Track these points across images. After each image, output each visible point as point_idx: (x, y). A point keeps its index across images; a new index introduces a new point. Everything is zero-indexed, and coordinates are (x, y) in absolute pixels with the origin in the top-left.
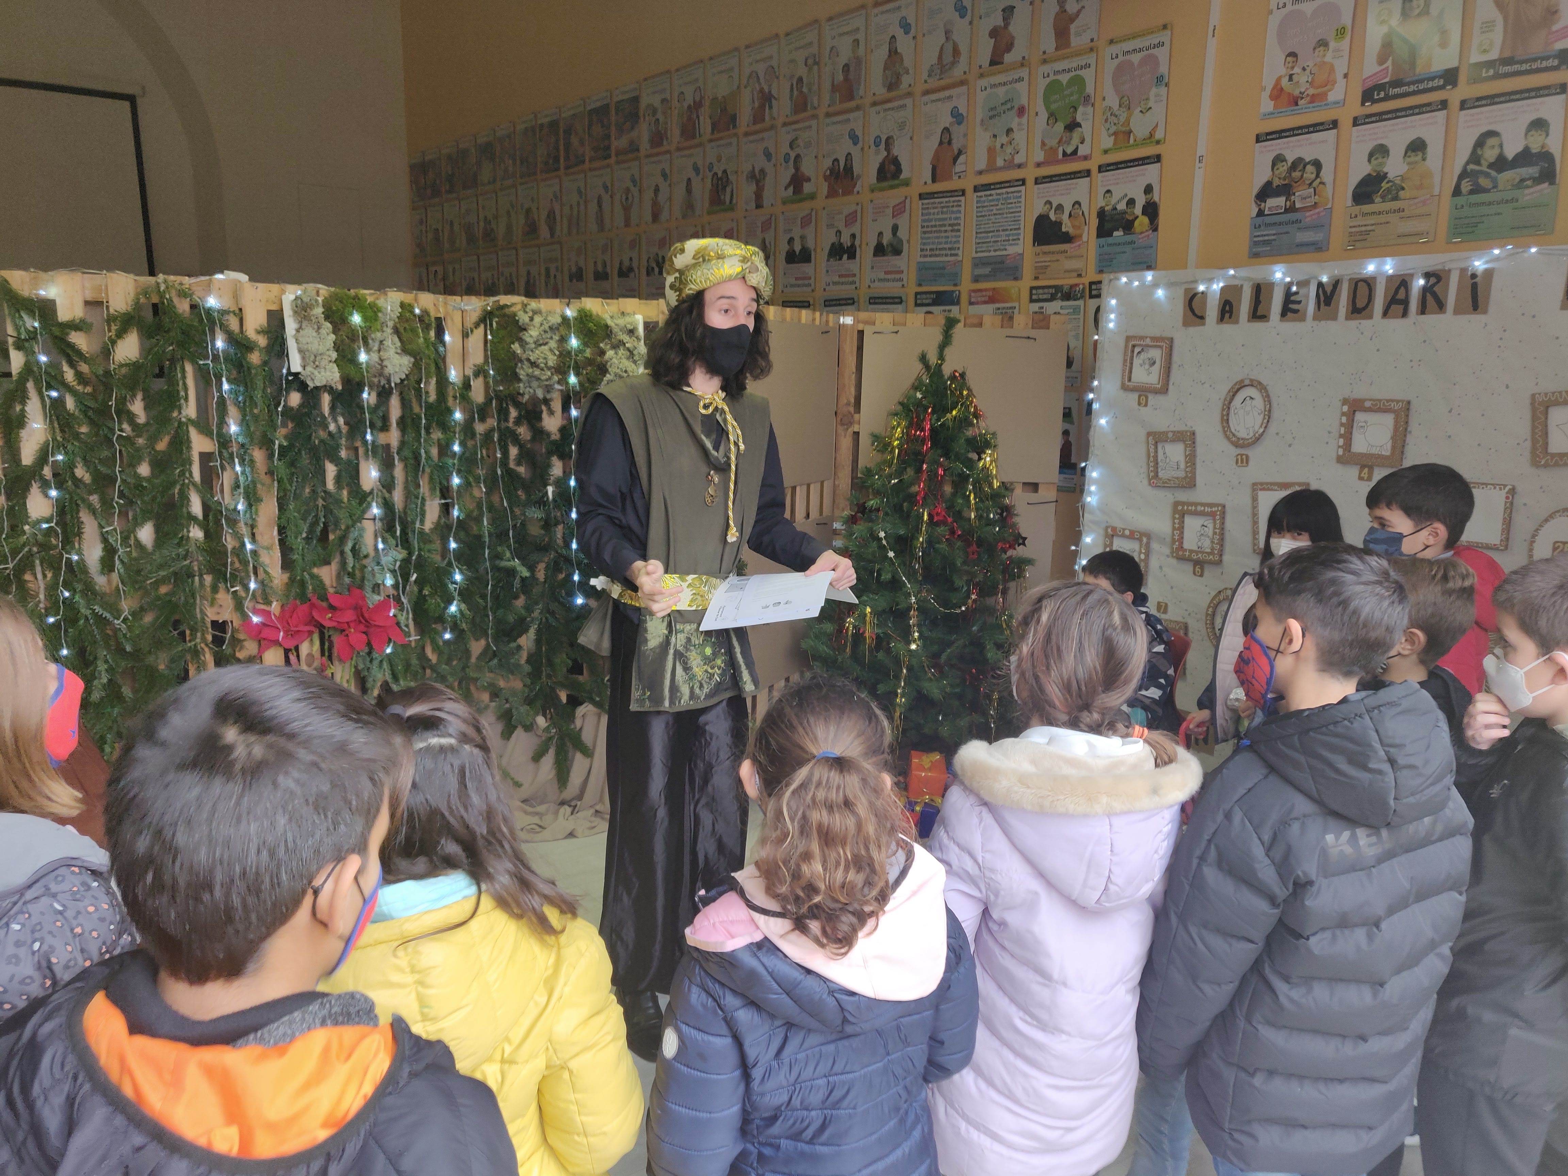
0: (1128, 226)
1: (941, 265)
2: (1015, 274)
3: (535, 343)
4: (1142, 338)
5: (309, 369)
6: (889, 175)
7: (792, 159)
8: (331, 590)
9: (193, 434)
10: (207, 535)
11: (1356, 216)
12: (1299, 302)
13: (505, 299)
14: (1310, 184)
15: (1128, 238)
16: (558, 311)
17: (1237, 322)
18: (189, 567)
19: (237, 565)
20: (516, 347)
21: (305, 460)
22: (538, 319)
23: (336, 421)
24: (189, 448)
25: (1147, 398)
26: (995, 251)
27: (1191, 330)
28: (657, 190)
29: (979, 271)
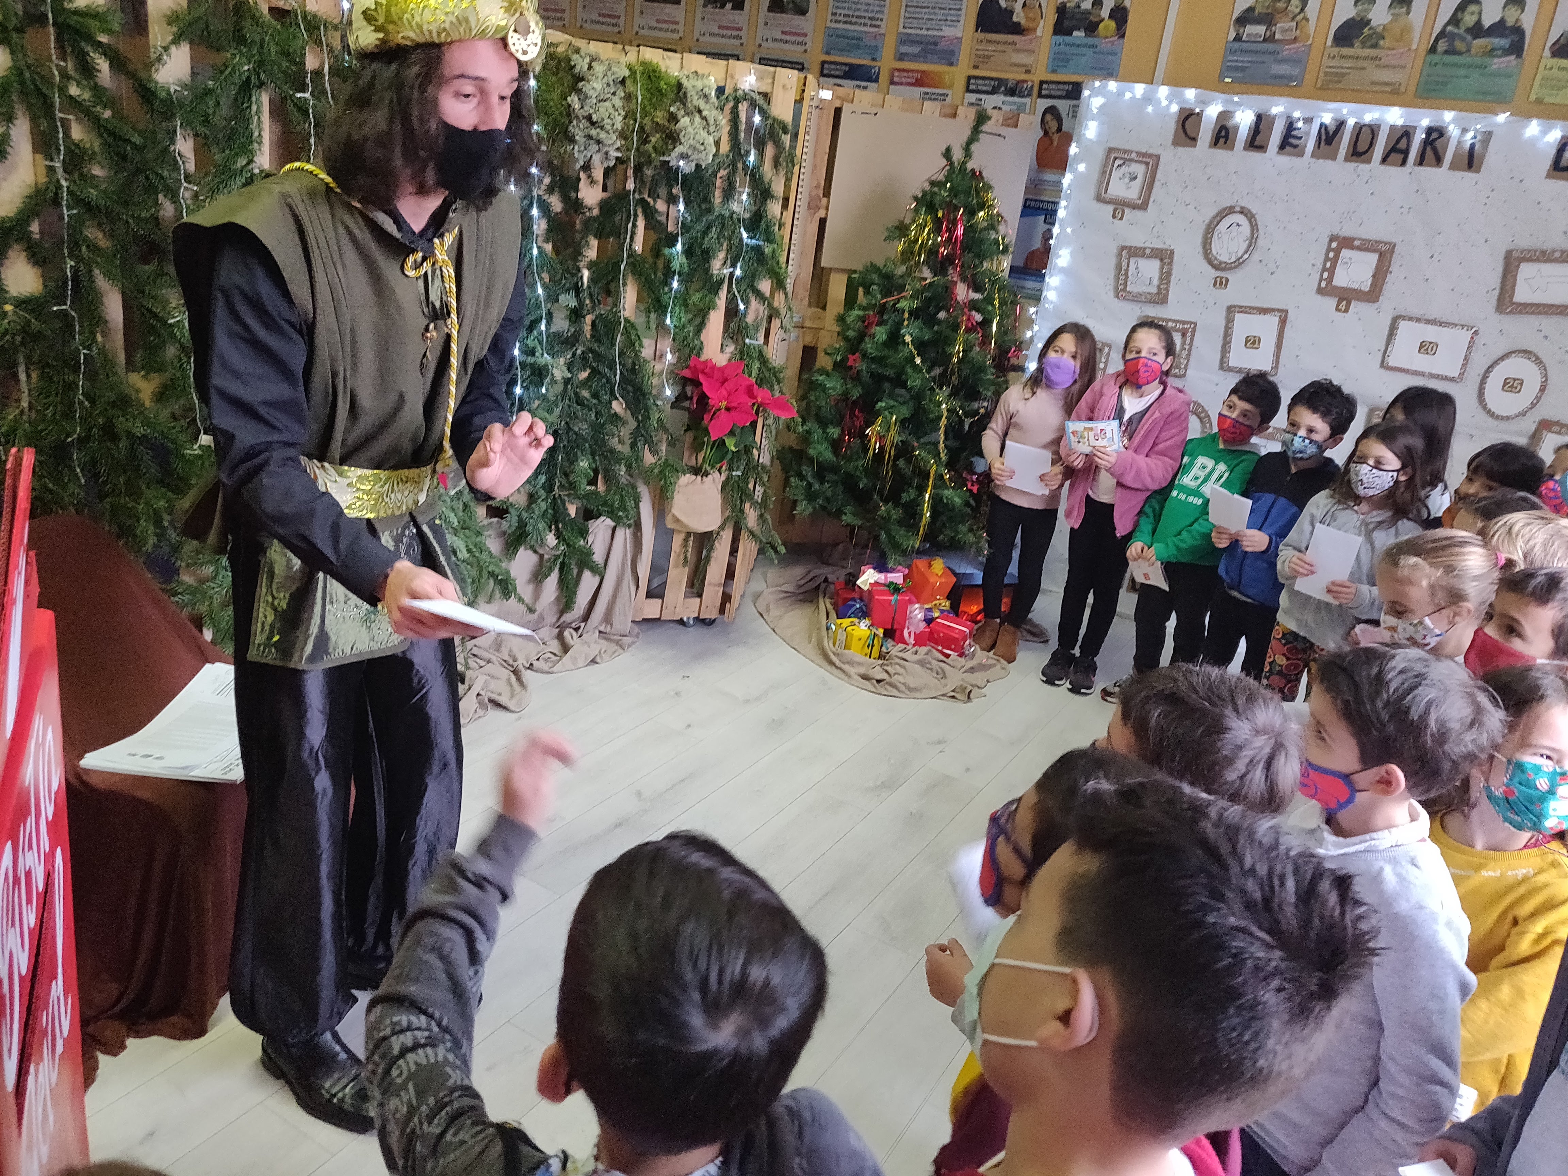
0: (1092, 28)
1: (856, 35)
2: (949, 57)
3: (597, 97)
4: (1126, 151)
11: (1334, 57)
12: (1300, 138)
14: (1293, 18)
15: (1090, 41)
16: (626, 60)
17: (1232, 148)
20: (574, 101)
22: (598, 68)
25: (1123, 212)
26: (928, 29)
27: (1181, 150)
29: (904, 49)
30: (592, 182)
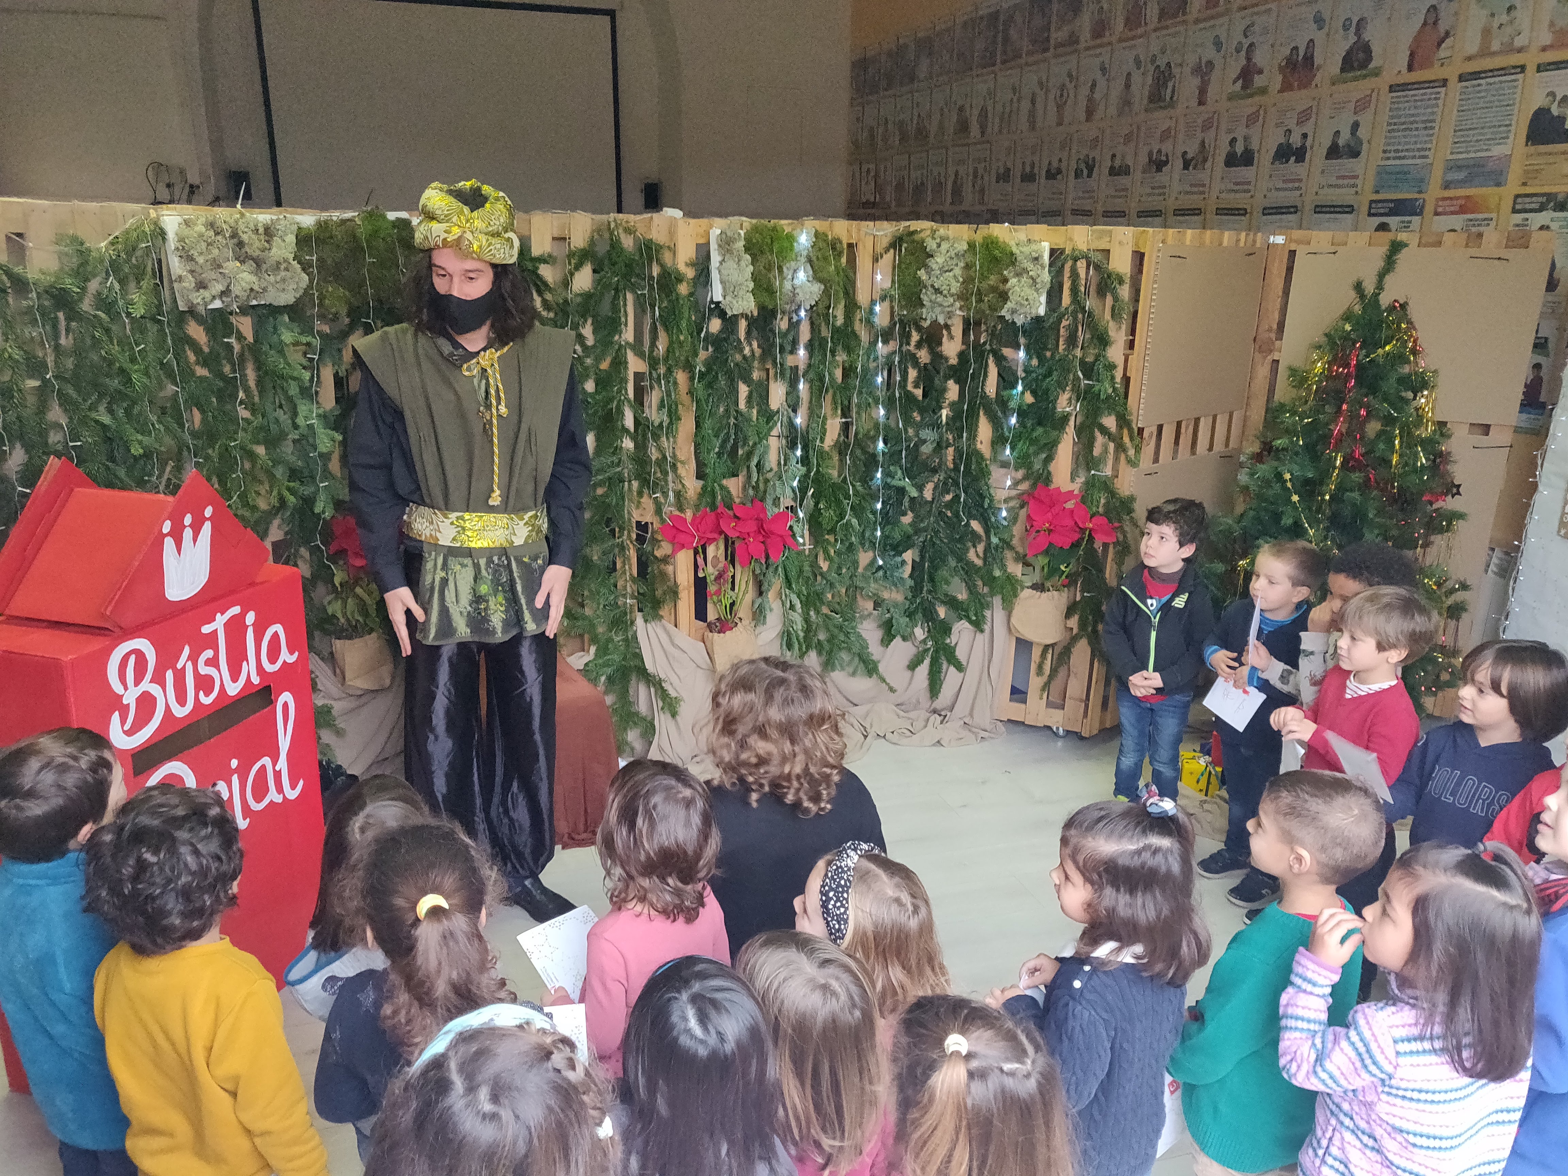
1: (1404, 169)
2: (1497, 178)
3: (940, 269)
5: (728, 298)
6: (1356, 64)
7: (1245, 49)
8: (737, 500)
9: (630, 356)
10: (636, 447)
13: (915, 225)
16: (966, 237)
18: (620, 473)
19: (659, 475)
20: (922, 274)
21: (722, 382)
22: (945, 246)
23: (751, 345)
24: (626, 368)
26: (1475, 152)
28: (1094, 85)
29: (1452, 176)
30: (951, 337)
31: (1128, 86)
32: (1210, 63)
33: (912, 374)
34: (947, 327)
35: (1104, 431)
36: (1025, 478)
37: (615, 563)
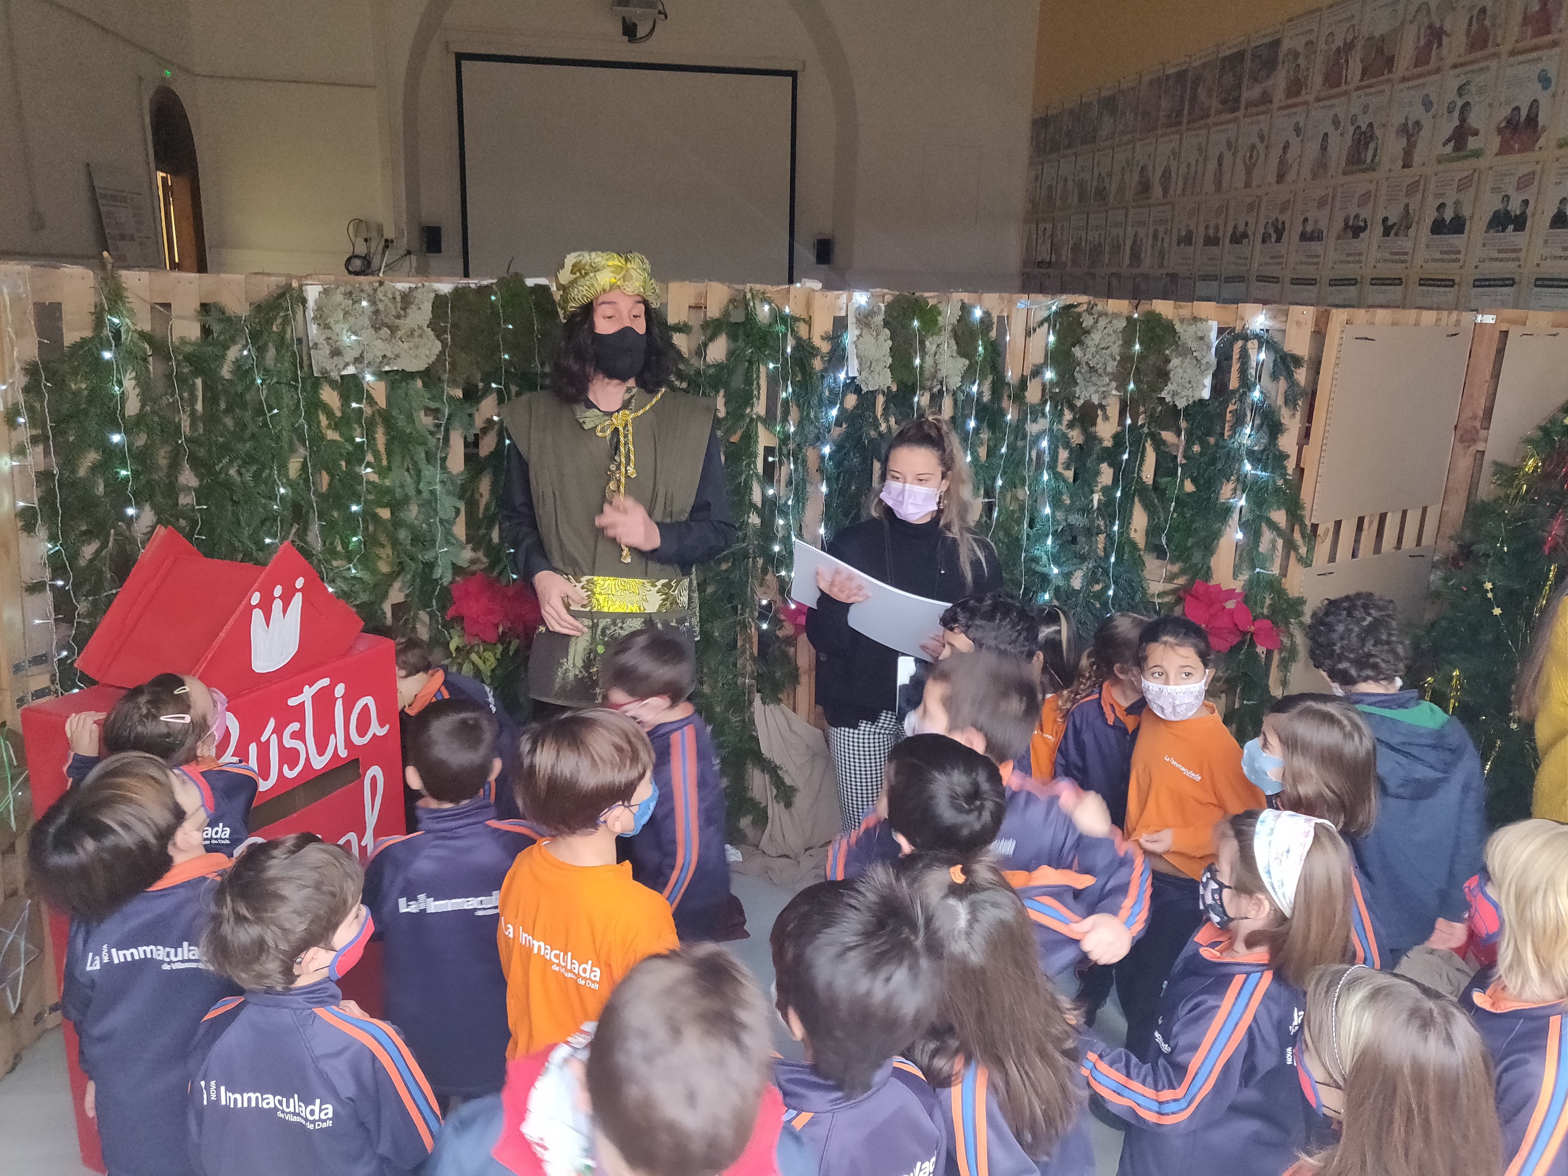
3: (1096, 346)
5: (865, 374)
7: (1458, 109)
9: (761, 429)
10: (763, 522)
13: (1072, 299)
16: (1125, 313)
18: (746, 549)
20: (1077, 351)
21: (854, 459)
22: (1102, 322)
23: (887, 421)
28: (1286, 147)
30: (1106, 418)
31: (1324, 148)
32: (1417, 123)
33: (1063, 455)
34: (1102, 407)
35: (1273, 526)
36: (1182, 572)
37: (735, 641)
